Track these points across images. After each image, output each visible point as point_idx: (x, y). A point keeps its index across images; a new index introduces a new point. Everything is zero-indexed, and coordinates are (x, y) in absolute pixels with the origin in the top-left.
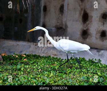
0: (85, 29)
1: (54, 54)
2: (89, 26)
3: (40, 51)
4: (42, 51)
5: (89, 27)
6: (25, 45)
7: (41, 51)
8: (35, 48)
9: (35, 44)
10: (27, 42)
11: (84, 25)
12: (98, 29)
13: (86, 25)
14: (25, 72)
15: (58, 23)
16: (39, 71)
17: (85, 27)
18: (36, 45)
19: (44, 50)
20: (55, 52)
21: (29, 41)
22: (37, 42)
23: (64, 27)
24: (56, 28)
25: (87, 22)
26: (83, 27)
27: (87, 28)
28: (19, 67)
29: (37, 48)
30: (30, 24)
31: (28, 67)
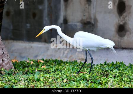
0: (122, 23)
1: (81, 58)
3: (61, 55)
4: (65, 55)
5: (126, 20)
6: (41, 47)
7: (63, 55)
10: (43, 43)
11: (120, 18)
13: (123, 17)
14: (46, 83)
15: (84, 16)
16: (65, 81)
17: (122, 21)
19: (67, 54)
20: (82, 55)
21: (46, 41)
23: (93, 22)
24: (81, 23)
25: (124, 14)
26: (119, 21)
27: (124, 22)
28: (36, 76)
29: (57, 51)
30: (46, 19)
31: (50, 77)
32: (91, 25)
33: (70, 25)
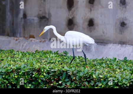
0: (71, 18)
2: (75, 13)
3: (21, 48)
4: (23, 47)
5: (75, 15)
6: (4, 41)
8: (16, 44)
9: (15, 38)
10: (6, 37)
11: (69, 12)
12: (85, 17)
13: (72, 12)
15: (40, 11)
17: (71, 16)
18: (17, 40)
19: (26, 46)
20: (38, 48)
21: (8, 35)
22: (17, 36)
23: (47, 16)
24: (38, 17)
25: (73, 9)
26: (68, 15)
27: (72, 16)
29: (17, 44)
30: (9, 14)
32: (46, 19)
33: (29, 19)
